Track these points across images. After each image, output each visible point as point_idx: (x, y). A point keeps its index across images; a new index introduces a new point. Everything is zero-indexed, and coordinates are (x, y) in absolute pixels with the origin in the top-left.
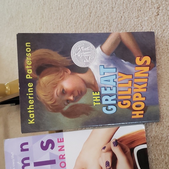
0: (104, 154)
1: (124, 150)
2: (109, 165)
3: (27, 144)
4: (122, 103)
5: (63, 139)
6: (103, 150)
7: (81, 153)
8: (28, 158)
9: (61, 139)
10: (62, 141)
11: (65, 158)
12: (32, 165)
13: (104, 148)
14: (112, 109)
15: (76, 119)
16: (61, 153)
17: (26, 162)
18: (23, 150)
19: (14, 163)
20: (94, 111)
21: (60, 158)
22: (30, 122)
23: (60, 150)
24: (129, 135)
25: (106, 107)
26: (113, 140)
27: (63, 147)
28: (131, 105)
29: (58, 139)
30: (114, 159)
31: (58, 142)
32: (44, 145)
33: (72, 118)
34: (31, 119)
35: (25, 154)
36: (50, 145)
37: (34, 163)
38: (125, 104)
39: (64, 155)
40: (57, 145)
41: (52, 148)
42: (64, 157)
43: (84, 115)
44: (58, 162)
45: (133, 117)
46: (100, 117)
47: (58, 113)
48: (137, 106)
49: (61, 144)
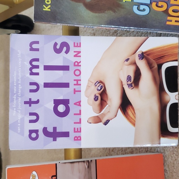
0: (126, 67)
1: (150, 65)
2: (131, 80)
3: (37, 42)
4: (157, 4)
5: (80, 43)
6: (126, 62)
7: (99, 62)
8: (37, 60)
9: (77, 43)
10: (79, 45)
11: (80, 66)
12: (42, 67)
13: (127, 60)
14: (144, 10)
15: (100, 14)
16: (77, 59)
17: (34, 63)
18: (32, 49)
19: (20, 63)
20: (123, 8)
21: (75, 65)
22: (45, 8)
23: (75, 56)
24: (159, 48)
25: (137, 6)
26: (139, 52)
27: (79, 52)
28: (167, 9)
29: (74, 43)
30: (138, 74)
31: (75, 46)
32: (58, 47)
33: (95, 13)
34: (47, 5)
35: (35, 55)
36: (65, 49)
37: (44, 66)
38: (161, 6)
39: (80, 62)
40: (72, 49)
41: (67, 52)
42: (79, 64)
43: (111, 11)
44: (72, 69)
45: (168, 23)
46: (129, 17)
47: (79, 4)
48: (174, 11)
49: (77, 49)
